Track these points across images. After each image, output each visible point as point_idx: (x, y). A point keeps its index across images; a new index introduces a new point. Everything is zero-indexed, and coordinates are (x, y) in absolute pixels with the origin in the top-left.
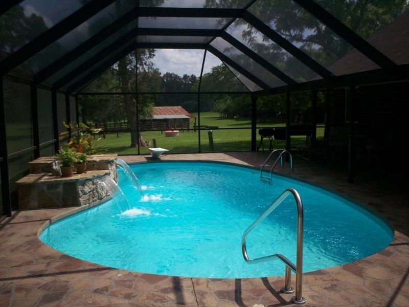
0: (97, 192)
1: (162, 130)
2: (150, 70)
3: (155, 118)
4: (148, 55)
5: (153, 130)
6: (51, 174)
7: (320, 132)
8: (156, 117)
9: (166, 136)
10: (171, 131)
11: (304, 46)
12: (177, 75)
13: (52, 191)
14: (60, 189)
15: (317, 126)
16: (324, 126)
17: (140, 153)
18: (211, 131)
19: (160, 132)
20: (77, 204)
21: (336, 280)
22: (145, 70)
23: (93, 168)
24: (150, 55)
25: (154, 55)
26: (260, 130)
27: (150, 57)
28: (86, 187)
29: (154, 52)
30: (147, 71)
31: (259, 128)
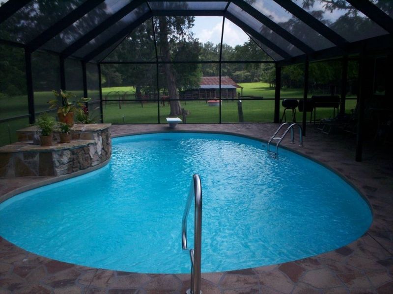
0: (79, 162)
1: (206, 100)
2: (190, 40)
3: (201, 88)
4: (188, 25)
5: (199, 100)
6: (32, 142)
7: (351, 104)
8: (203, 87)
9: (209, 106)
10: (214, 101)
11: (349, 13)
12: (229, 46)
13: (28, 160)
14: (37, 158)
15: (346, 98)
16: (356, 97)
17: (160, 122)
18: (241, 101)
19: (205, 101)
20: (52, 173)
21: (262, 283)
22: (185, 40)
23: (79, 137)
24: (189, 24)
25: (193, 25)
26: (283, 102)
27: (189, 27)
28: (64, 157)
29: (193, 22)
30: (187, 41)
31: (282, 99)
